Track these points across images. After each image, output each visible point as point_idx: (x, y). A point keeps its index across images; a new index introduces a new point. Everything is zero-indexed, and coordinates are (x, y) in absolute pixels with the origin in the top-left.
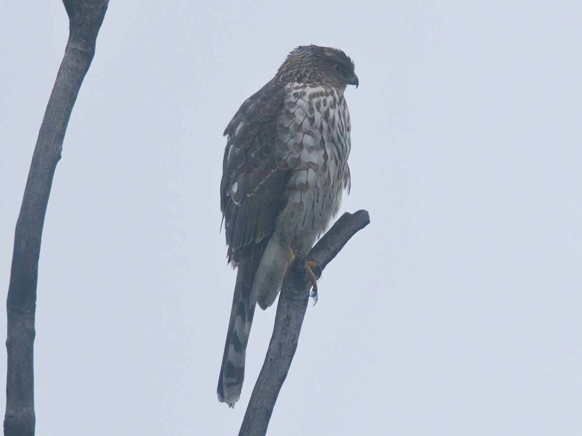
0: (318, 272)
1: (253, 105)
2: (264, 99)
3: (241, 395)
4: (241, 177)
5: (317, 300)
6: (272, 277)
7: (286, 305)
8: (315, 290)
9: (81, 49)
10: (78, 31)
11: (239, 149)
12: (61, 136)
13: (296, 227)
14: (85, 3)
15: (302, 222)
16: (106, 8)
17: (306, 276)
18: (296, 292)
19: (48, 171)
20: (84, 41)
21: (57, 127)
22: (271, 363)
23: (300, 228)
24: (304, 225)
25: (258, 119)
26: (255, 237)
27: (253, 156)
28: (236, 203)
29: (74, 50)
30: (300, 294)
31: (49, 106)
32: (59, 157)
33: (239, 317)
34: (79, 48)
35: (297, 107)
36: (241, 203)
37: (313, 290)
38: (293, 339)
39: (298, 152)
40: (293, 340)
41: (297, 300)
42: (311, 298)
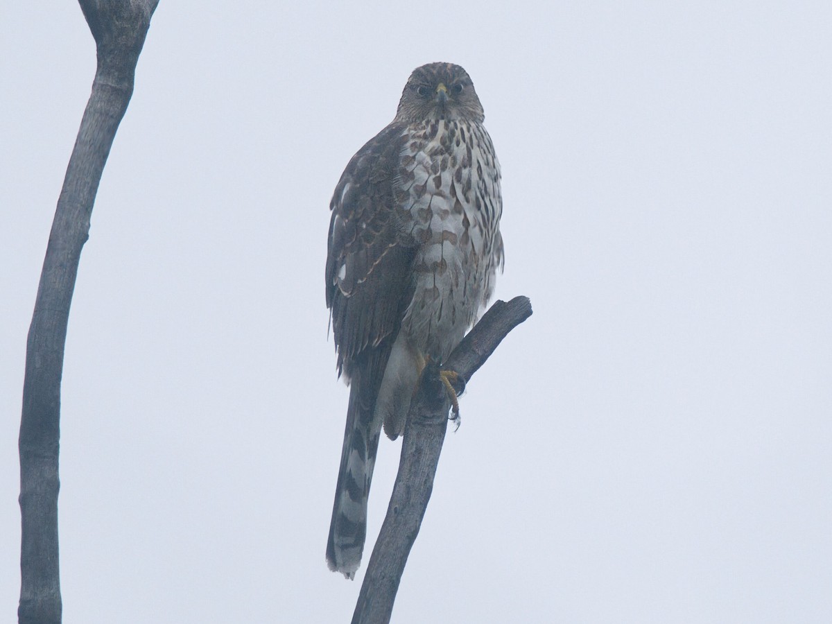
0: (460, 385)
1: (362, 159)
2: (376, 150)
3: (362, 560)
4: (350, 257)
5: (459, 424)
6: (399, 392)
7: (414, 433)
8: (456, 411)
9: (113, 85)
10: (108, 60)
11: (347, 221)
12: (88, 208)
13: (430, 320)
14: (117, 21)
15: (438, 313)
16: (148, 26)
17: (443, 391)
18: (429, 414)
19: (69, 256)
20: (116, 74)
21: (82, 195)
22: (396, 515)
23: (435, 322)
24: (441, 318)
25: (371, 178)
26: (371, 338)
27: (364, 226)
28: (345, 294)
29: (104, 87)
30: (433, 416)
31: (70, 166)
32: (86, 237)
33: (355, 452)
34: (110, 84)
35: (416, 163)
36: (351, 294)
37: (453, 411)
38: (426, 480)
39: (426, 222)
40: (425, 483)
41: (430, 425)
42: (452, 421)
